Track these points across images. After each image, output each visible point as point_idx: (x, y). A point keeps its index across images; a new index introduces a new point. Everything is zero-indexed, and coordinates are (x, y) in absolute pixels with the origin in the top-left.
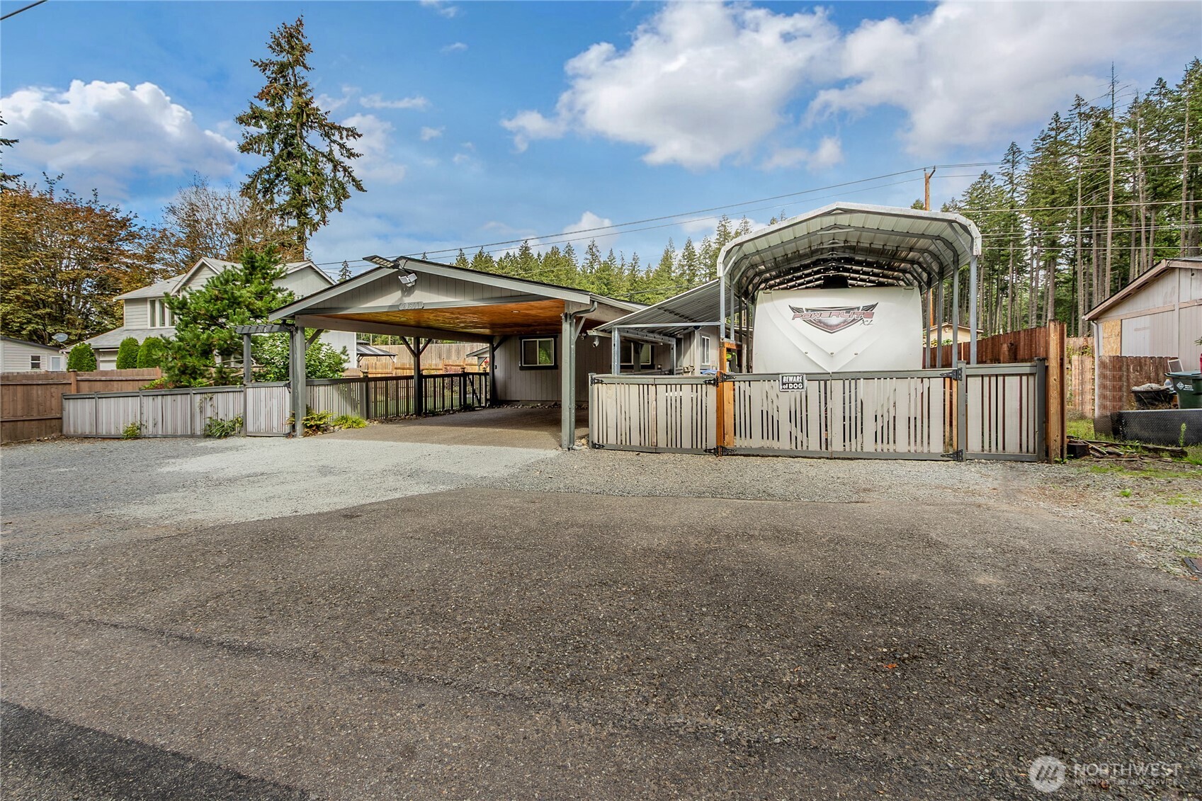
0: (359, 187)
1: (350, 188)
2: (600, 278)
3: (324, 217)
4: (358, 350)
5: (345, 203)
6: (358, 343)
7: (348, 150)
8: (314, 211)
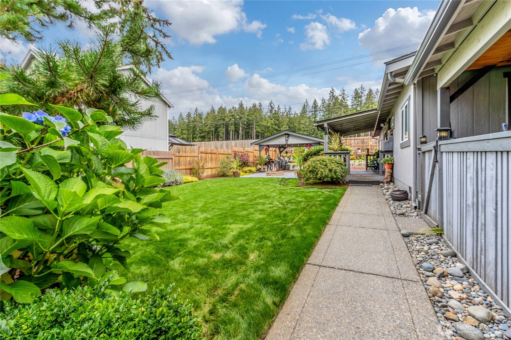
0: (170, 57)
1: (165, 56)
2: (274, 117)
3: (150, 69)
4: (169, 140)
5: (161, 63)
6: (170, 136)
7: (164, 34)
8: (145, 66)
